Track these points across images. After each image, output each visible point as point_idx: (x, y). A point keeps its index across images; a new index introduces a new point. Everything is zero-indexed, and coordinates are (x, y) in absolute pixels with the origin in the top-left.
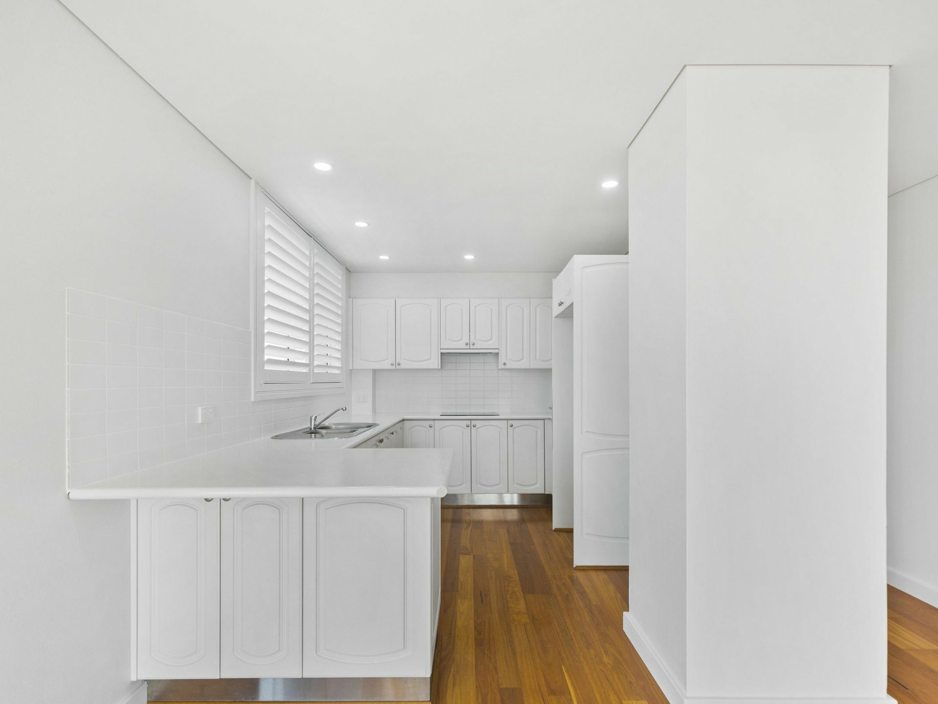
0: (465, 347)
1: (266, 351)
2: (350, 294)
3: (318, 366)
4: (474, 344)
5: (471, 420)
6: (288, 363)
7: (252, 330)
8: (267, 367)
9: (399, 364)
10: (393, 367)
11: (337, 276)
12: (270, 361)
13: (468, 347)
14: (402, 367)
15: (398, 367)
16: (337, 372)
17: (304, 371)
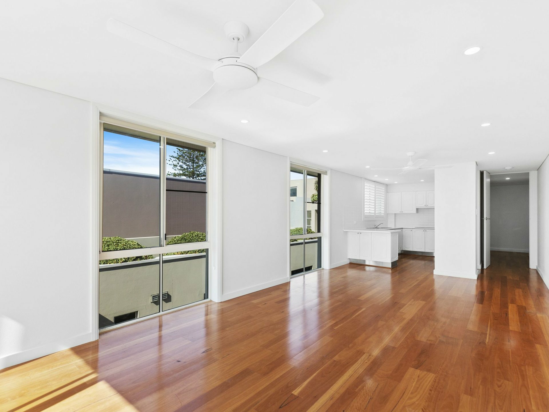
0: (424, 206)
1: (365, 211)
2: (387, 192)
3: (377, 213)
4: (427, 205)
5: (425, 229)
6: (370, 213)
7: (363, 207)
8: (365, 214)
9: (402, 212)
10: (401, 213)
11: (383, 189)
12: (366, 213)
13: (426, 206)
14: (403, 213)
15: (402, 213)
16: (383, 214)
17: (373, 214)
